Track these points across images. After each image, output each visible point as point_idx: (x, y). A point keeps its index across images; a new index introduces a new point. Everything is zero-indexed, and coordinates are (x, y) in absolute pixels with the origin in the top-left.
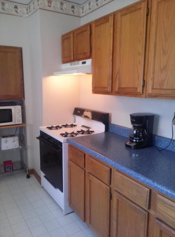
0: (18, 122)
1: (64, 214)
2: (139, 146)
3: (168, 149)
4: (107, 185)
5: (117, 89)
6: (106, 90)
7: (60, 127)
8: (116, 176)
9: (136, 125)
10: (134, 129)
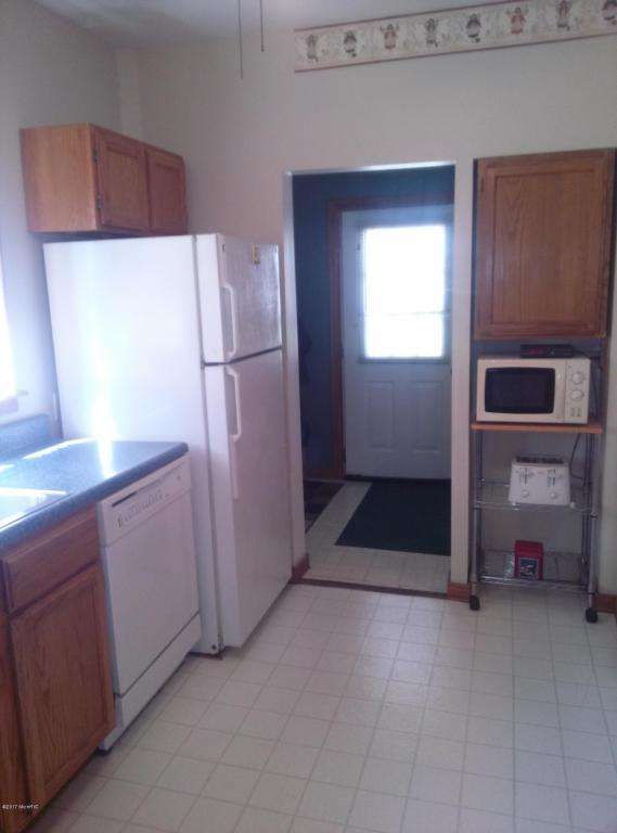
0: (572, 415)
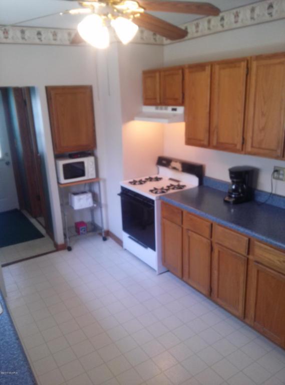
0: (91, 176)
1: (157, 273)
2: (238, 202)
3: (268, 203)
4: (208, 239)
5: (215, 143)
6: (202, 143)
7: (145, 182)
8: (218, 230)
9: (235, 180)
10: (233, 184)
